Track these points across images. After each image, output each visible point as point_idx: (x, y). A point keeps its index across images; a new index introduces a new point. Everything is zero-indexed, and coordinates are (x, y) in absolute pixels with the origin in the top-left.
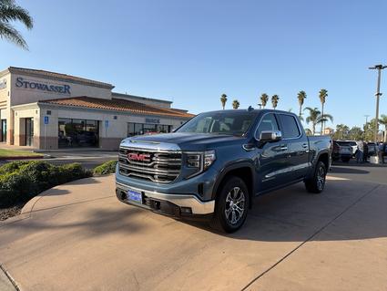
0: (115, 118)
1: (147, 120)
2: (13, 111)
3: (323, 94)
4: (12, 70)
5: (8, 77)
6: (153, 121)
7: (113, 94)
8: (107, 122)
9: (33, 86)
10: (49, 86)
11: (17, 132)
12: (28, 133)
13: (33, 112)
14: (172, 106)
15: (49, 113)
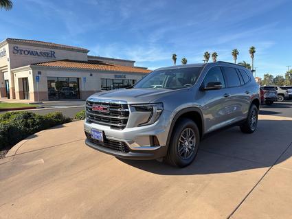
0: (91, 75)
1: (116, 76)
2: (12, 73)
3: (252, 51)
4: (9, 41)
5: (7, 47)
6: (120, 77)
7: (89, 57)
8: (85, 78)
9: (26, 53)
10: (38, 52)
11: (17, 90)
12: (25, 90)
13: (27, 73)
14: (135, 65)
15: (40, 73)
